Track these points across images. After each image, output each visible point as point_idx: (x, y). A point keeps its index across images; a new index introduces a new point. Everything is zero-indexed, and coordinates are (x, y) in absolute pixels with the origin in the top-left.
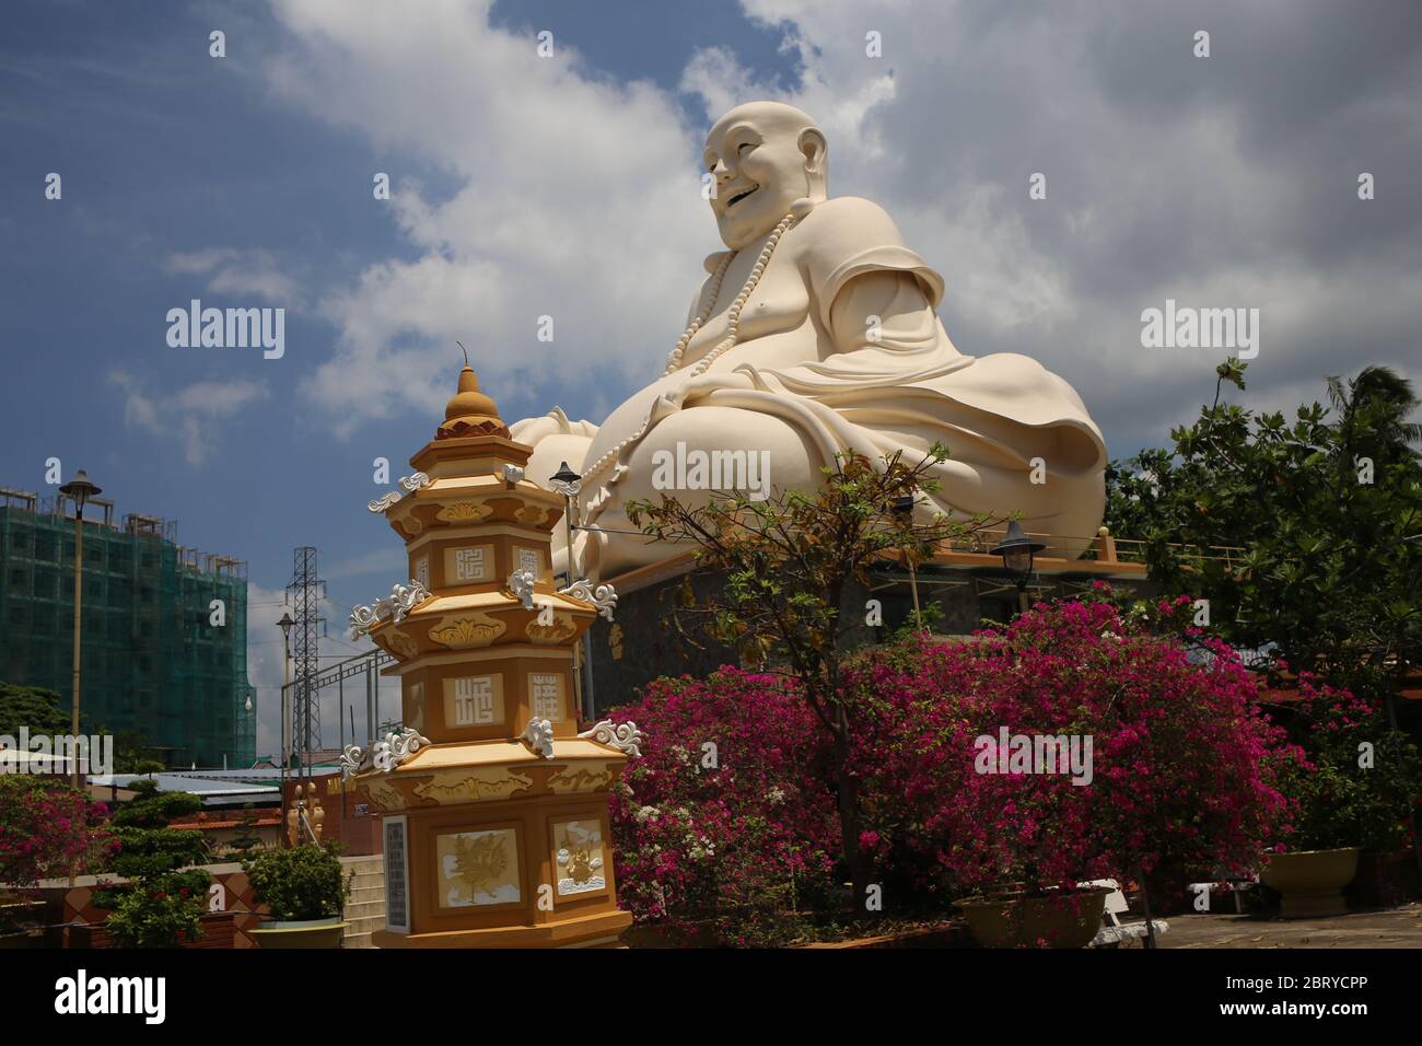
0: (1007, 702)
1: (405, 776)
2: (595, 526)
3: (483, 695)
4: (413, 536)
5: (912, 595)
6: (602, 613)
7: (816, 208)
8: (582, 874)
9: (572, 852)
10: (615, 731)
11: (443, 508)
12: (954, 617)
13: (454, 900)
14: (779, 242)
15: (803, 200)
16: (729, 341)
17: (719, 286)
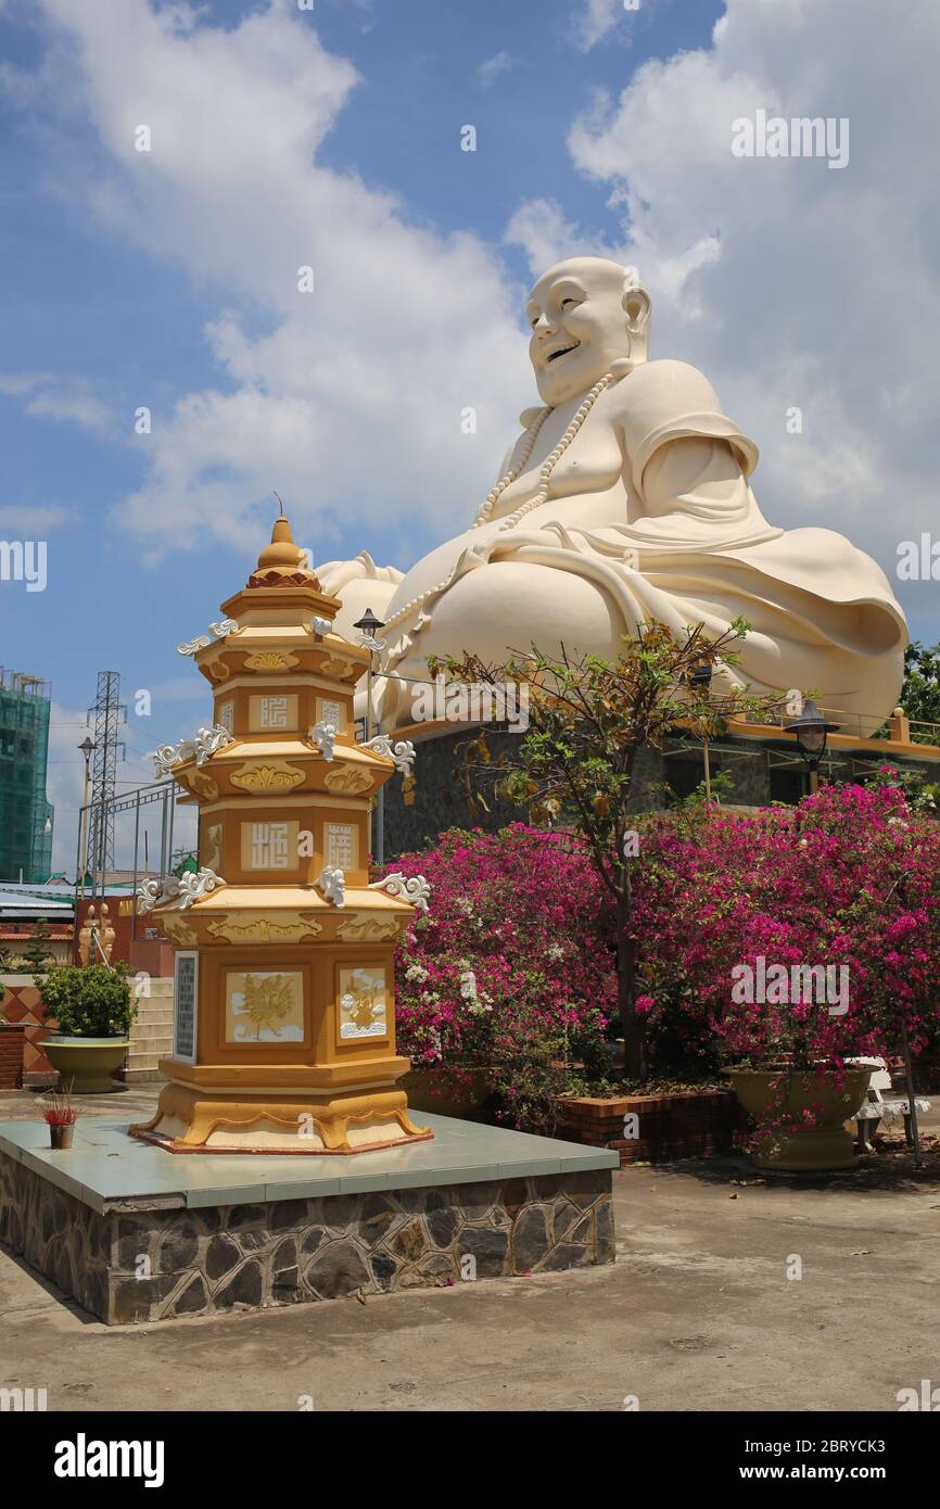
0: (790, 879)
1: (200, 913)
2: (395, 673)
3: (279, 841)
4: (219, 681)
5: (703, 764)
6: (400, 769)
7: (635, 369)
8: (364, 1019)
9: (356, 999)
10: (405, 883)
11: (251, 655)
12: (744, 787)
13: (239, 1035)
14: (597, 401)
15: (625, 360)
16: (539, 498)
17: (534, 441)
